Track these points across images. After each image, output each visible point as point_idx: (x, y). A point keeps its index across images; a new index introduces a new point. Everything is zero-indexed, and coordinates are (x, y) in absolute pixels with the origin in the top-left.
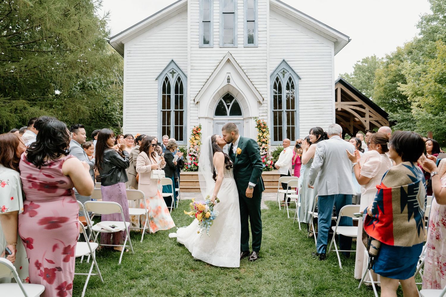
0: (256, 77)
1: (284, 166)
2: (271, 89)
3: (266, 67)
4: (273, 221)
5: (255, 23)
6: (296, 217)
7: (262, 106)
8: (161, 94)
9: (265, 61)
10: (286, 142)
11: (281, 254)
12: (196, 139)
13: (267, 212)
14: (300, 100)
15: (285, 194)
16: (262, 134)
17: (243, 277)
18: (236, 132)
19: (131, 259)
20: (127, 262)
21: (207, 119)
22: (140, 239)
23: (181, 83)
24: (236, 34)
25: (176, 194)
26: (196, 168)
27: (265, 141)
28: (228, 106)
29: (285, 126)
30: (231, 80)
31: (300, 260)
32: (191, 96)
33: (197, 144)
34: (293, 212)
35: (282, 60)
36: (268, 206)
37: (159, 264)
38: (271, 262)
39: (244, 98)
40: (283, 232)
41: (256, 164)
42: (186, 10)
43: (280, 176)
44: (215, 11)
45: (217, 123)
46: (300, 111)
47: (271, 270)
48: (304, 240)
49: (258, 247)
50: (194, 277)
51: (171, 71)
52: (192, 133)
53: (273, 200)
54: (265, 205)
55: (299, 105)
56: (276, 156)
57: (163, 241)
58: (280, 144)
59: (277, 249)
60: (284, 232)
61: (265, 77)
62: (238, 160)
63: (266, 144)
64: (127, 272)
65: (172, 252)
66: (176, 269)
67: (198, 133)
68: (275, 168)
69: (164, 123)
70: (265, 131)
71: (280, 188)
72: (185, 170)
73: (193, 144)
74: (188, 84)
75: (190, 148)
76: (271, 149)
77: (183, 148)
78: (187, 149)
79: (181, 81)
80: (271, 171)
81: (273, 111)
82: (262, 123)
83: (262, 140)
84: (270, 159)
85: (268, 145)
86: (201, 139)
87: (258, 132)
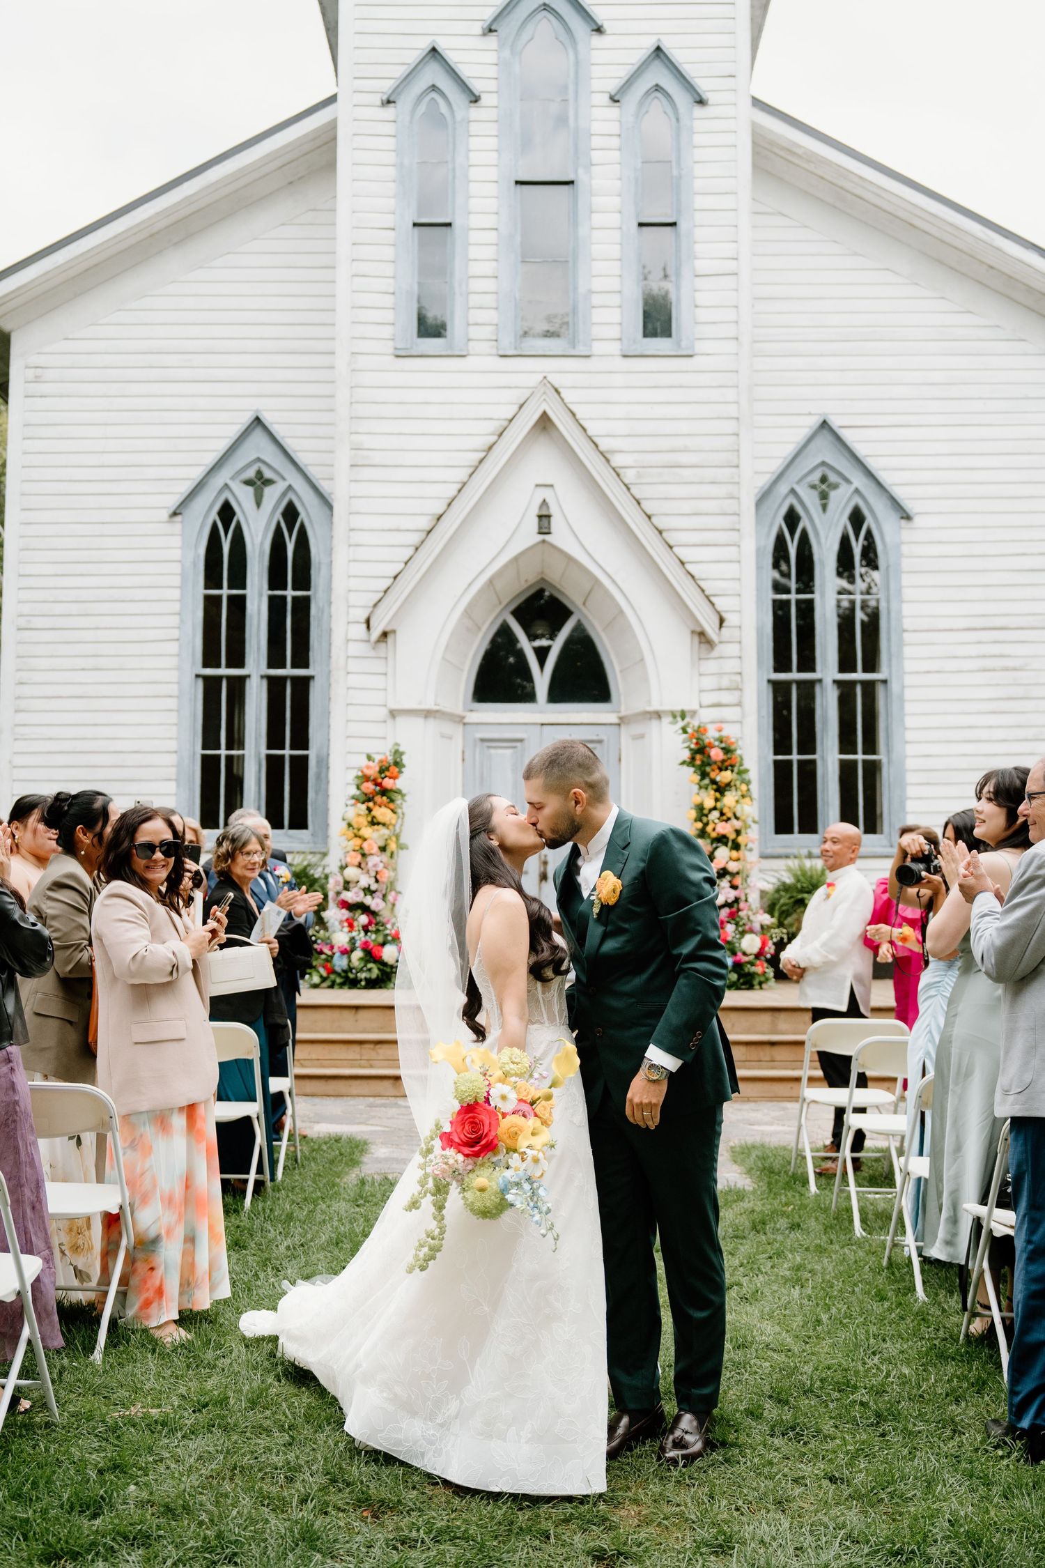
0: (687, 507)
1: (829, 966)
2: (759, 568)
3: (733, 458)
4: (779, 1254)
5: (678, 236)
6: (895, 1234)
7: (715, 653)
8: (199, 590)
9: (730, 426)
10: (835, 841)
11: (828, 1428)
12: (374, 823)
13: (746, 1205)
14: (907, 623)
15: (840, 1113)
16: (717, 800)
17: (635, 1549)
18: (597, 792)
19: (47, 1450)
20: (24, 1470)
21: (432, 723)
22: (89, 1348)
23: (303, 533)
24: (582, 290)
25: (275, 1104)
26: (375, 973)
27: (732, 836)
28: (542, 654)
29: (829, 758)
30: (556, 523)
31: (926, 1462)
32: (354, 599)
33: (383, 849)
34: (881, 1206)
35: (815, 421)
36: (749, 1171)
37: (194, 1480)
38: (774, 1469)
39: (621, 612)
40: (834, 1310)
41: (693, 957)
42: (328, 165)
43: (809, 1016)
44: (474, 173)
45: (483, 740)
46: (908, 680)
47: (779, 1515)
48: (943, 1356)
49: (706, 1391)
50: (376, 1551)
51: (250, 474)
52: (353, 791)
53: (774, 1141)
54: (735, 1167)
55: (900, 651)
56: (784, 914)
57: (209, 1355)
58: (804, 852)
59: (804, 1403)
60: (838, 1308)
61: (730, 506)
62: (605, 937)
63: (736, 846)
64: (27, 1520)
65: (256, 1417)
66: (281, 1506)
67: (384, 792)
68: (781, 976)
69: (210, 738)
70: (728, 785)
71: (811, 1080)
72: (316, 979)
73: (361, 848)
74: (335, 541)
75: (347, 866)
76: (761, 875)
77: (309, 865)
78: (327, 871)
79: (302, 527)
80: (761, 988)
81: (769, 681)
82: (716, 740)
83: (714, 830)
84: (757, 927)
85: (748, 854)
86: (400, 821)
87: (697, 787)
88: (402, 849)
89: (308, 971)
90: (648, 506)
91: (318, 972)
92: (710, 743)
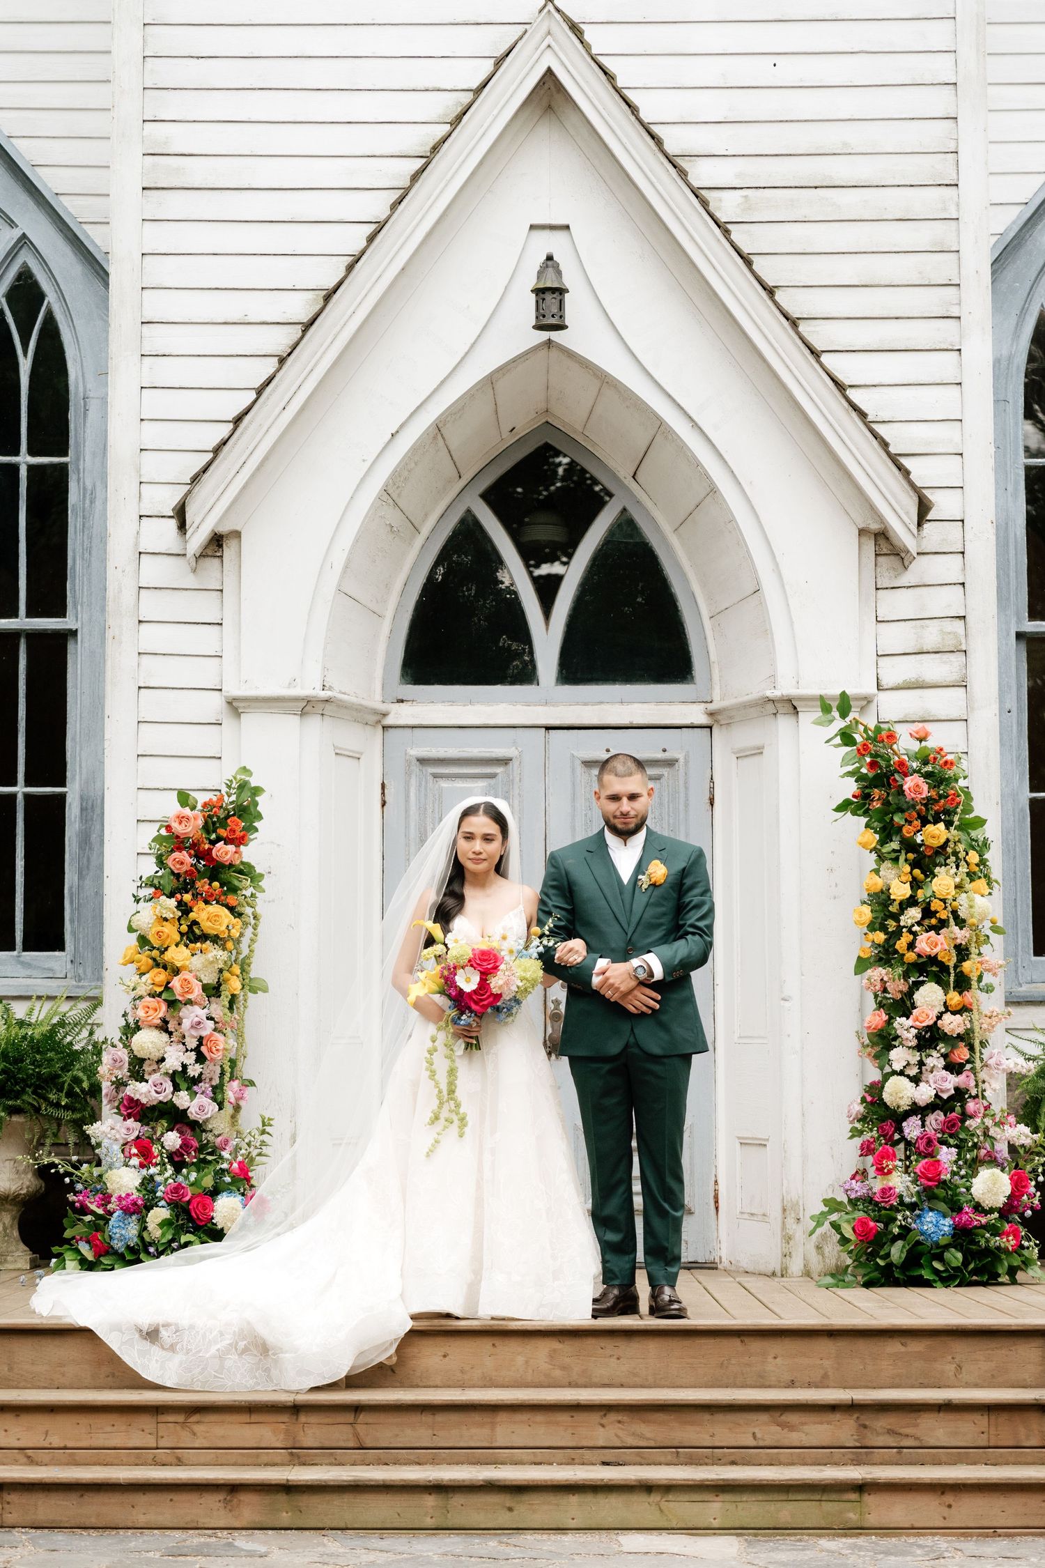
0: (849, 271)
2: (1000, 399)
3: (942, 168)
7: (908, 578)
9: (939, 102)
12: (194, 936)
16: (916, 884)
21: (315, 725)
23: (51, 333)
28: (547, 589)
30: (576, 307)
32: (153, 466)
33: (213, 991)
39: (713, 490)
45: (423, 761)
52: (149, 867)
61: (941, 268)
63: (960, 982)
67: (216, 871)
70: (942, 850)
73: (167, 988)
74: (113, 347)
75: (138, 1028)
76: (1009, 1039)
77: (62, 1024)
78: (99, 1036)
79: (50, 319)
80: (1014, 1282)
81: (1019, 636)
82: (916, 757)
83: (911, 946)
84: (1002, 1149)
85: (982, 996)
86: (249, 932)
87: (874, 856)
88: (254, 990)
89: (55, 1249)
90: (768, 269)
91: (78, 1251)
92: (902, 763)
